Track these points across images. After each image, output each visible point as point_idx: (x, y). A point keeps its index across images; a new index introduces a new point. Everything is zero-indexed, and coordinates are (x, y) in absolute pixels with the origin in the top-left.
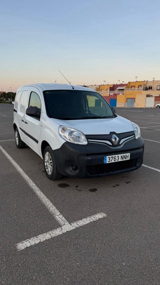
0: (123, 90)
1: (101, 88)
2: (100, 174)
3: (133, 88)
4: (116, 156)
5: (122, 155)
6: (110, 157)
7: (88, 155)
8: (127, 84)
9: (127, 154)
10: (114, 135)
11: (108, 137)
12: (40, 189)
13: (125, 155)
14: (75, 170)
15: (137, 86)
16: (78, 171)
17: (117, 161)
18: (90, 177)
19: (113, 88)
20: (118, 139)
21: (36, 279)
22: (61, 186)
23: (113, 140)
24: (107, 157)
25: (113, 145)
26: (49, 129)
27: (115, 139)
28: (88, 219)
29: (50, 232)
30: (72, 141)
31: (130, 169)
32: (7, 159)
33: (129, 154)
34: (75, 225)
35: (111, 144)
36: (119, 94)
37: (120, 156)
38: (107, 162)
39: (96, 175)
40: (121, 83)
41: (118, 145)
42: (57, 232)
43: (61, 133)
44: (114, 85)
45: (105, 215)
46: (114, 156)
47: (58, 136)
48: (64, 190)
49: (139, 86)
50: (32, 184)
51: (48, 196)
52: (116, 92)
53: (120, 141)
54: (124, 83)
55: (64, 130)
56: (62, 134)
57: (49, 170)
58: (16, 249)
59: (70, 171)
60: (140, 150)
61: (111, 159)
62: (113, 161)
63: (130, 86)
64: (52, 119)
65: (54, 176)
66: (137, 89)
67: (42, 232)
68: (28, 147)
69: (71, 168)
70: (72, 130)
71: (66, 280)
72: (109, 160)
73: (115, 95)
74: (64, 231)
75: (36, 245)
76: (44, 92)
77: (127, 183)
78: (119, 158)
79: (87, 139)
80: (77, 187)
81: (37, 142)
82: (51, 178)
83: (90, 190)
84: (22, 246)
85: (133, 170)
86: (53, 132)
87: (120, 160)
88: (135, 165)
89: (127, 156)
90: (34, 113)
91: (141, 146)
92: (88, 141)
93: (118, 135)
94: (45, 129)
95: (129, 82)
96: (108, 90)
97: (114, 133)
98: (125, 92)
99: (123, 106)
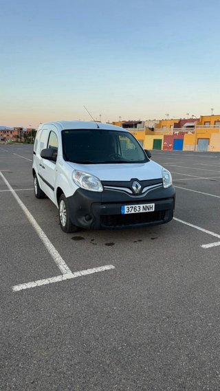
0: (193, 127)
1: (162, 124)
2: (118, 226)
3: (207, 125)
4: (137, 206)
5: (144, 205)
6: (129, 206)
7: (103, 203)
8: (198, 120)
9: (151, 205)
10: (136, 183)
11: (128, 184)
12: (51, 240)
13: (148, 205)
14: (88, 220)
15: (212, 122)
16: (91, 221)
17: (137, 212)
18: (105, 229)
19: (178, 124)
20: (140, 187)
21: (24, 314)
22: (75, 239)
23: (134, 188)
24: (126, 207)
25: (134, 194)
26: (64, 174)
27: (137, 187)
28: (94, 269)
29: (50, 279)
30: (87, 188)
31: (155, 222)
32: (21, 210)
33: (154, 205)
34: (77, 274)
35: (131, 192)
36: (187, 133)
37: (141, 206)
38: (126, 213)
39: (112, 227)
40: (190, 117)
41: (140, 193)
42: (58, 279)
43: (74, 178)
44: (180, 121)
45: (113, 267)
46: (134, 206)
47: (72, 181)
48: (77, 243)
49: (215, 122)
50: (43, 235)
51: (57, 248)
52: (183, 129)
53: (142, 189)
54: (194, 118)
55: (78, 174)
56: (76, 180)
57: (64, 221)
58: (11, 290)
59: (83, 222)
60: (170, 201)
61: (130, 209)
62: (133, 212)
63: (202, 121)
64: (68, 162)
65: (68, 227)
66: (212, 125)
67: (42, 278)
68: (47, 198)
69: (84, 218)
70: (87, 175)
71: (53, 315)
72: (127, 210)
73: (182, 134)
74: (64, 278)
75: (32, 288)
76: (63, 132)
77: (152, 239)
78: (140, 208)
79: (103, 185)
80: (92, 240)
81: (53, 189)
82: (65, 230)
83: (106, 244)
84: (17, 288)
85: (158, 224)
86: (67, 178)
87: (141, 211)
88: (163, 218)
89: (152, 207)
90: (50, 155)
91: (171, 196)
92: (104, 188)
93: (141, 182)
94: (61, 174)
95: (202, 117)
96: (172, 127)
97: (136, 180)
98: (195, 130)
99: (191, 150)
